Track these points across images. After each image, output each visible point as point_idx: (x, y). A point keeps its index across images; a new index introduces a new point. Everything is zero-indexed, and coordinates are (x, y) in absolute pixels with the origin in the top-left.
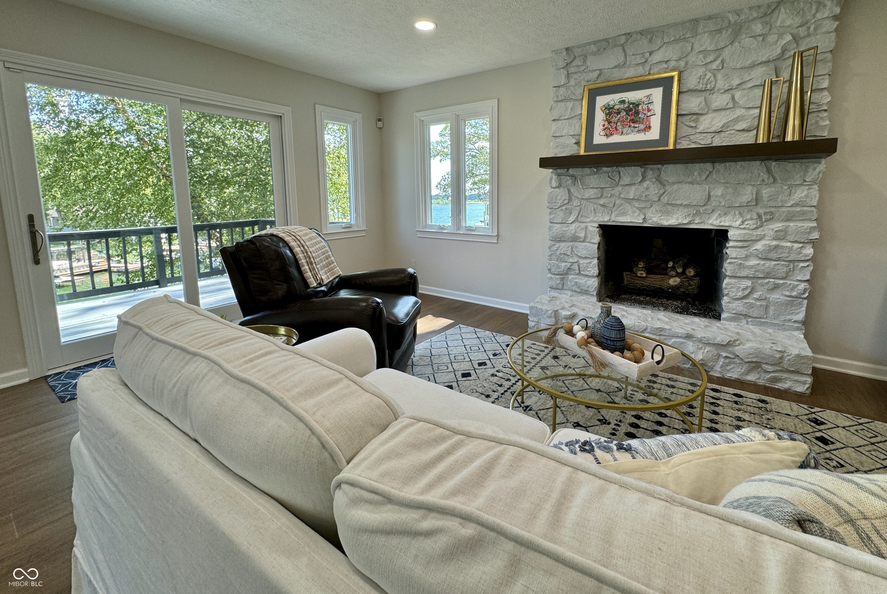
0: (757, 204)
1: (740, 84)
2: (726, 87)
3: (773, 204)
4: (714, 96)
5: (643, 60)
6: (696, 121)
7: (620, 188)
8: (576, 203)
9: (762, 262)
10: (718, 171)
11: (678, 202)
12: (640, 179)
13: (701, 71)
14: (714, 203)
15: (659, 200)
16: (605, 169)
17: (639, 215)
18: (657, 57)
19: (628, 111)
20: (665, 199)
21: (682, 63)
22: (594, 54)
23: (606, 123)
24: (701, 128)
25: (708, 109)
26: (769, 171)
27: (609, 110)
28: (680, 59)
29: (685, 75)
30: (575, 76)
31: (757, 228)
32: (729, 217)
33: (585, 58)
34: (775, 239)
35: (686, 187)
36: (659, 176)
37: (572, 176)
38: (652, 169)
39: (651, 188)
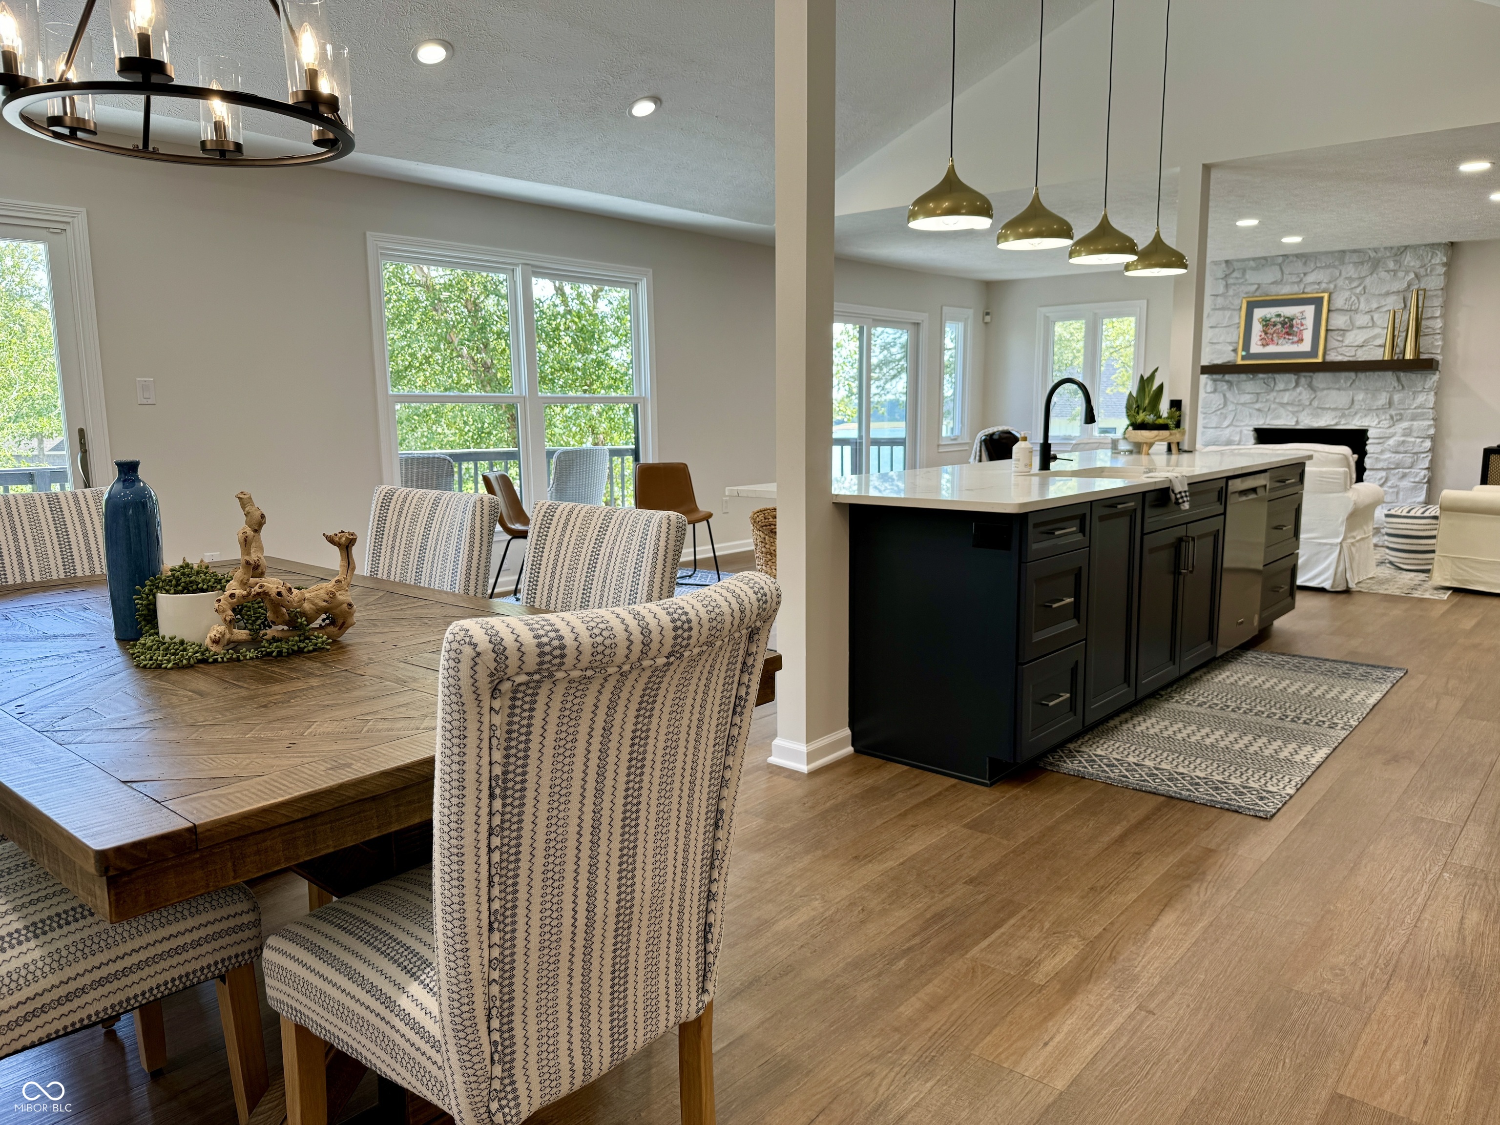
0: (1390, 407)
1: (1378, 308)
2: (1367, 310)
3: (1401, 406)
4: (1358, 316)
5: (1298, 280)
6: (1343, 336)
7: (1274, 394)
8: (1231, 407)
9: (1393, 455)
10: (1360, 379)
11: (1327, 406)
12: (1294, 384)
13: (1347, 294)
14: (1357, 406)
15: (1310, 404)
16: (1261, 376)
17: (1292, 418)
18: (1310, 278)
19: (1283, 324)
20: (1315, 403)
21: (1332, 286)
22: (1253, 269)
23: (1263, 334)
24: (1346, 342)
25: (1352, 326)
26: (1399, 380)
27: (1266, 323)
28: (1330, 282)
29: (1334, 296)
30: (1233, 287)
31: (1390, 427)
32: (1369, 418)
33: (1244, 271)
34: (1404, 435)
35: (1334, 393)
36: (1311, 382)
37: (1228, 382)
38: (1305, 377)
39: (1303, 393)
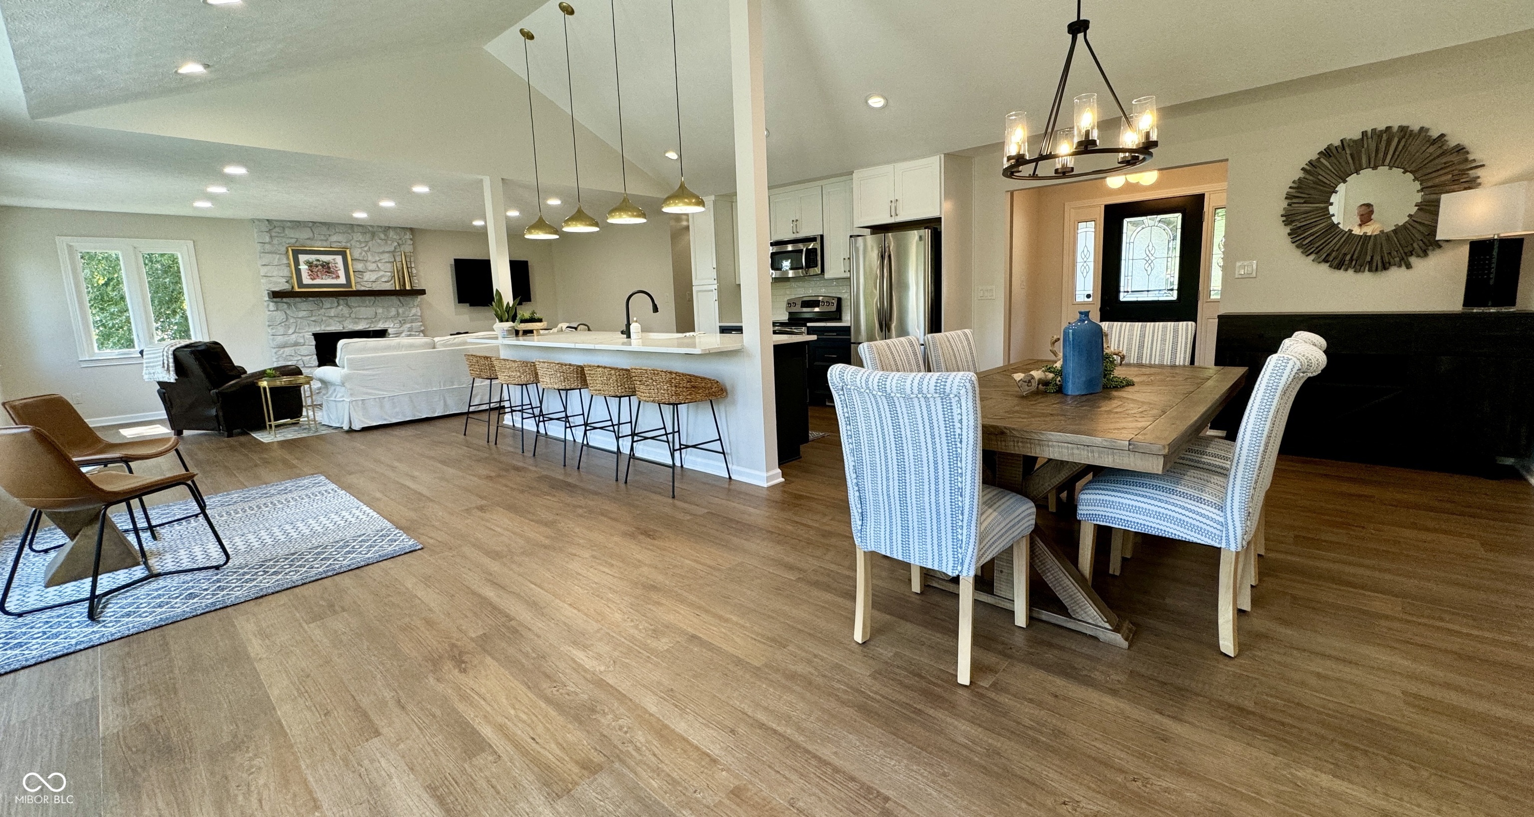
0: (398, 316)
1: (379, 260)
2: (373, 260)
3: (405, 316)
4: (370, 264)
5: (326, 239)
6: (362, 275)
7: (323, 310)
8: (292, 320)
10: (378, 301)
11: (361, 317)
13: (360, 251)
14: (379, 317)
15: (350, 316)
16: (311, 299)
17: (339, 325)
18: (333, 239)
19: (323, 266)
20: (353, 315)
21: (349, 245)
24: (365, 279)
25: (366, 270)
26: (400, 301)
27: (310, 265)
28: (347, 243)
29: (352, 251)
30: (277, 239)
32: (385, 322)
33: (283, 228)
34: (409, 331)
35: (363, 309)
36: (347, 303)
37: (287, 303)
38: (343, 300)
39: (342, 309)
